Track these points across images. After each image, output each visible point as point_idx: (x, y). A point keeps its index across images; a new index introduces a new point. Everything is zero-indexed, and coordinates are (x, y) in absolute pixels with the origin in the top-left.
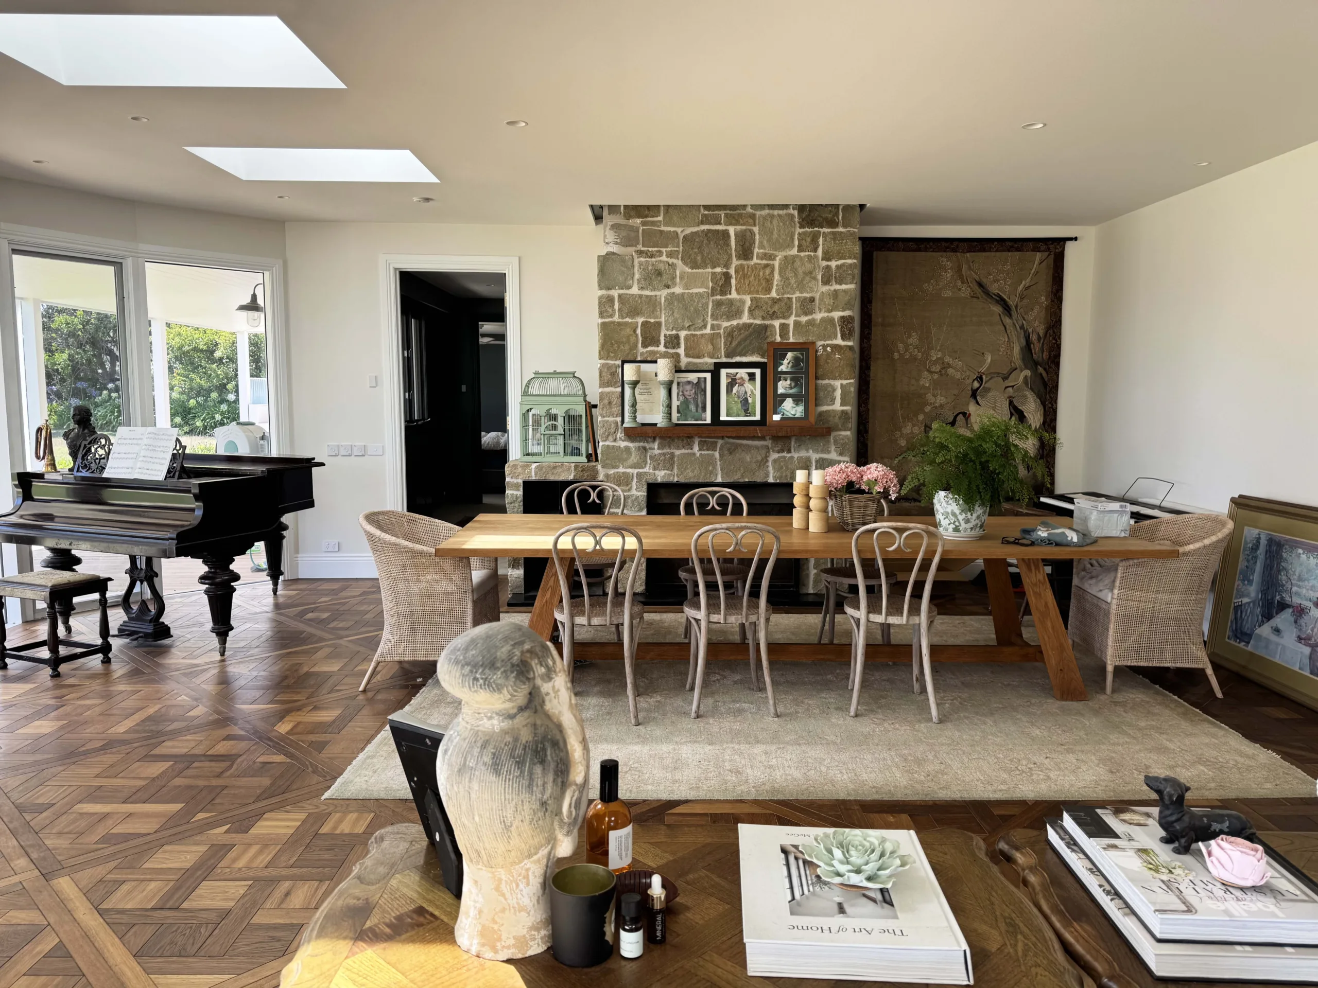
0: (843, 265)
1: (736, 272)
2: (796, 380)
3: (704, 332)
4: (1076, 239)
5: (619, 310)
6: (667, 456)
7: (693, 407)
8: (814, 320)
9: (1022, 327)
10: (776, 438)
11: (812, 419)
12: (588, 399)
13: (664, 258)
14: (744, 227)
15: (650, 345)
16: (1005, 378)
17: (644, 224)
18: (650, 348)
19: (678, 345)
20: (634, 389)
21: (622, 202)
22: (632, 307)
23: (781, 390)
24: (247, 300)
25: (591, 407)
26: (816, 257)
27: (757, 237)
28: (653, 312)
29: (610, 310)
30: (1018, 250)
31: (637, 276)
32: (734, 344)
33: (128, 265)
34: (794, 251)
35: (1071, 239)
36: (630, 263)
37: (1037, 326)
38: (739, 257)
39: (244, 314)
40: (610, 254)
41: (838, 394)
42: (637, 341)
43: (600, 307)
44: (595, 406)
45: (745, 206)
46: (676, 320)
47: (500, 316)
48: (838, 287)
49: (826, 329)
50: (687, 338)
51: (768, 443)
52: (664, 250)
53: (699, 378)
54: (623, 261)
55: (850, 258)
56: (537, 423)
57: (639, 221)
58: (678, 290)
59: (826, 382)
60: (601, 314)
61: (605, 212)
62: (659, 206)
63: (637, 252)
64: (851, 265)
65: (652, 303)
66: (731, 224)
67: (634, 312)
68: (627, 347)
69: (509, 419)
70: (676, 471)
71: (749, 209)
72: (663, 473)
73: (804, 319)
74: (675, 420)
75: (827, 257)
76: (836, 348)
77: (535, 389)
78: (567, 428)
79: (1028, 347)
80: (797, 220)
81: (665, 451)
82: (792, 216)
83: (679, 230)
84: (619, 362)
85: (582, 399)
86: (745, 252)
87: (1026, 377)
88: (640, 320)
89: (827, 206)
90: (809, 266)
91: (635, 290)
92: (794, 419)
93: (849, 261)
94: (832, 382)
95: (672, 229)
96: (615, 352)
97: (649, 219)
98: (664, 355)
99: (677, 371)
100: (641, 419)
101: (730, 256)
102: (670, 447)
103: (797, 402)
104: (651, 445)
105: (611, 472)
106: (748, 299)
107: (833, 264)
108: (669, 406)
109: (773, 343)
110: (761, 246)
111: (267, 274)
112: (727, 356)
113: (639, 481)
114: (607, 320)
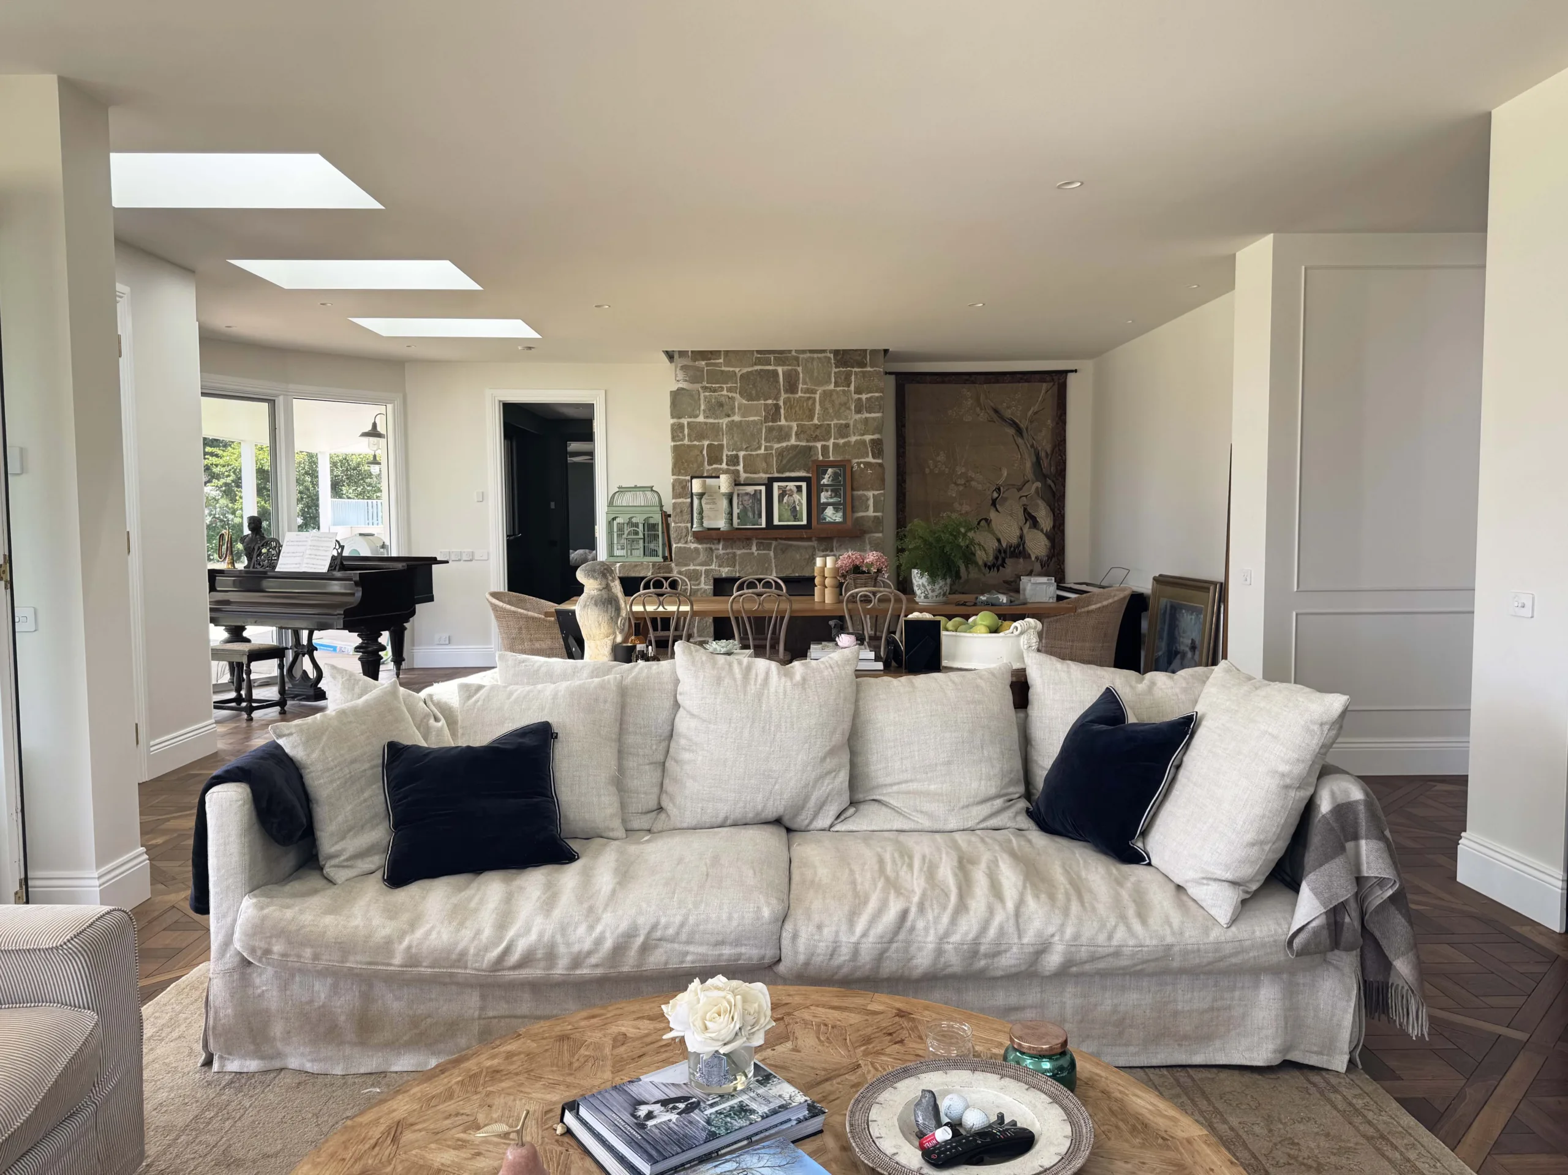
0: (871, 397)
1: (784, 403)
2: (836, 492)
3: (759, 452)
4: (1076, 371)
5: (689, 435)
6: (730, 555)
7: (750, 514)
8: (849, 442)
9: (1032, 446)
10: (820, 539)
11: (849, 523)
12: (664, 509)
13: (725, 392)
14: (790, 368)
15: (714, 463)
16: (1019, 490)
17: (707, 365)
18: (715, 466)
19: (738, 464)
20: (700, 499)
21: (689, 348)
22: (699, 432)
23: (823, 500)
24: (369, 428)
25: (666, 516)
26: (850, 391)
27: (801, 375)
28: (716, 436)
29: (680, 435)
30: (1027, 381)
31: (702, 407)
32: (784, 462)
33: (280, 402)
34: (832, 387)
35: (1072, 371)
36: (697, 397)
37: (1045, 443)
38: (786, 391)
39: (366, 439)
40: (680, 390)
41: (871, 502)
42: (704, 461)
43: (672, 434)
44: (670, 516)
45: (790, 351)
46: (735, 444)
47: (589, 437)
48: (868, 415)
49: (859, 449)
50: (745, 457)
51: (814, 543)
52: (724, 386)
53: (755, 491)
54: (692, 396)
55: (876, 392)
56: (621, 529)
57: (703, 363)
58: (737, 418)
59: (861, 492)
60: (674, 439)
61: (676, 356)
62: (720, 351)
63: (702, 387)
64: (878, 397)
65: (716, 429)
66: (779, 365)
67: (701, 437)
68: (695, 465)
69: (597, 527)
70: (737, 567)
71: (794, 353)
72: (726, 569)
73: (841, 441)
74: (735, 525)
75: (858, 391)
76: (867, 464)
77: (618, 502)
78: (646, 533)
79: (1038, 463)
80: (833, 361)
81: (728, 551)
82: (829, 358)
83: (737, 370)
84: (689, 478)
85: (658, 509)
86: (792, 388)
87: (1037, 488)
88: (706, 443)
89: (856, 350)
90: (843, 399)
91: (701, 419)
92: (835, 523)
93: (877, 395)
94: (866, 493)
95: (731, 369)
96: (685, 469)
97: (712, 361)
98: (726, 472)
99: (736, 485)
100: (706, 524)
101: (779, 390)
102: (732, 548)
103: (836, 510)
104: (717, 546)
105: (684, 569)
106: (794, 425)
107: (864, 397)
108: (731, 514)
109: (817, 461)
110: (805, 383)
111: (390, 406)
112: (778, 472)
113: (707, 576)
114: (678, 443)
